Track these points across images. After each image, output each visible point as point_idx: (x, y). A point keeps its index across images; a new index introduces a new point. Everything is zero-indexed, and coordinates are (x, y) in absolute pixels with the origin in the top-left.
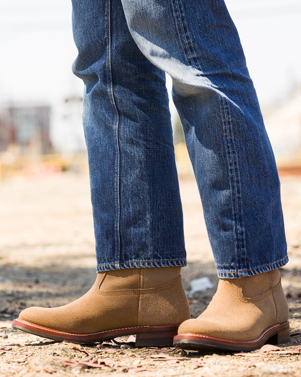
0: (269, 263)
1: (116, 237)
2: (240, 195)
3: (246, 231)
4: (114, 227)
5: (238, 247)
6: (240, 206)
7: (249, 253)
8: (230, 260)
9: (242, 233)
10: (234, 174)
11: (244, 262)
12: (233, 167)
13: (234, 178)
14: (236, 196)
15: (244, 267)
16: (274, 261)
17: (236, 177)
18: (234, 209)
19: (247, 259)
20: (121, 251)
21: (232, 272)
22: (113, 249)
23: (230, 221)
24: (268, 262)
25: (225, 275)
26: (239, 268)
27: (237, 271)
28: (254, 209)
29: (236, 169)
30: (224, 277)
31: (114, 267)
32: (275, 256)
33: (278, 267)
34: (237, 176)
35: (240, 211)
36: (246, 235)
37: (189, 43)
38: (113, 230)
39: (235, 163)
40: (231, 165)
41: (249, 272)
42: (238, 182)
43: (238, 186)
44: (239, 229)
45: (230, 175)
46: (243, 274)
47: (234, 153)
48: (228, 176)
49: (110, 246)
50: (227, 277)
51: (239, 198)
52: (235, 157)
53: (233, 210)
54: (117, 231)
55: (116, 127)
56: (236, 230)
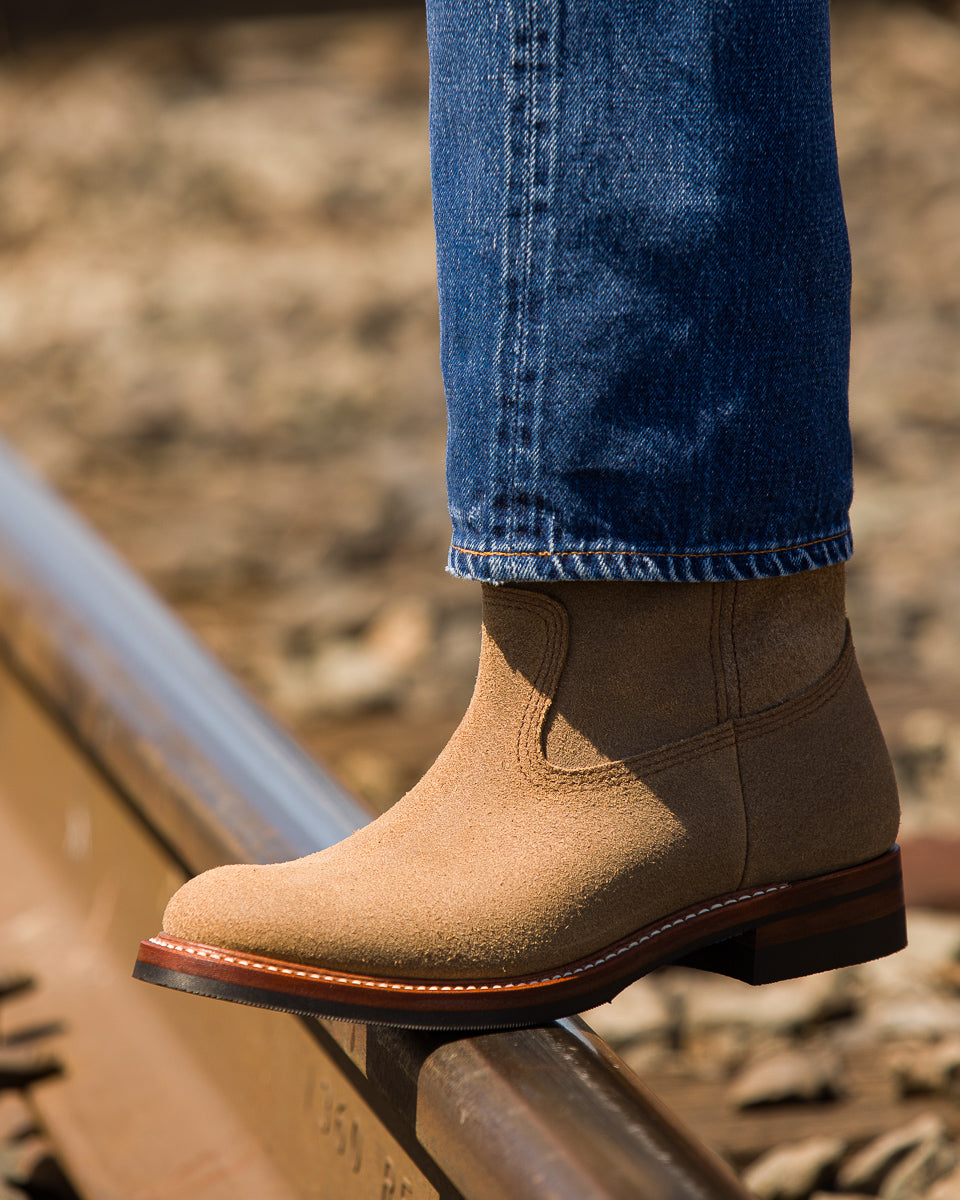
0: (668, 547)
2: (549, 198)
3: (550, 371)
9: (529, 378)
10: (532, 91)
12: (531, 57)
13: (530, 109)
14: (528, 196)
16: (700, 542)
17: (537, 106)
18: (512, 261)
27: (488, 549)
29: (543, 68)
34: (544, 103)
36: (550, 388)
39: (543, 38)
42: (543, 130)
43: (542, 154)
44: (520, 356)
45: (511, 90)
48: (502, 94)
51: (540, 208)
53: (504, 261)
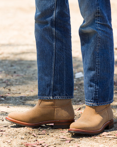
1: (51, 87)
2: (99, 75)
3: (99, 89)
4: (51, 83)
5: (95, 94)
6: (98, 78)
7: (99, 97)
8: (91, 99)
9: (97, 89)
10: (98, 66)
11: (96, 100)
12: (98, 63)
15: (96, 102)
19: (98, 99)
20: (53, 93)
21: (91, 103)
22: (50, 91)
23: (93, 84)
24: (106, 101)
25: (88, 104)
26: (94, 102)
28: (103, 80)
29: (99, 64)
30: (88, 105)
31: (50, 98)
32: (109, 99)
33: (109, 103)
34: (99, 67)
35: (98, 80)
36: (99, 90)
37: (99, 10)
38: (50, 84)
39: (99, 62)
40: (97, 62)
41: (98, 105)
42: (99, 69)
43: (99, 71)
46: (95, 105)
47: (99, 58)
49: (49, 90)
50: (89, 105)
51: (98, 75)
52: (99, 59)
54: (52, 84)
55: (54, 44)
56: (95, 87)
